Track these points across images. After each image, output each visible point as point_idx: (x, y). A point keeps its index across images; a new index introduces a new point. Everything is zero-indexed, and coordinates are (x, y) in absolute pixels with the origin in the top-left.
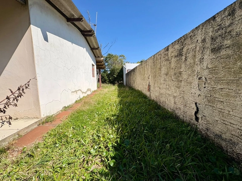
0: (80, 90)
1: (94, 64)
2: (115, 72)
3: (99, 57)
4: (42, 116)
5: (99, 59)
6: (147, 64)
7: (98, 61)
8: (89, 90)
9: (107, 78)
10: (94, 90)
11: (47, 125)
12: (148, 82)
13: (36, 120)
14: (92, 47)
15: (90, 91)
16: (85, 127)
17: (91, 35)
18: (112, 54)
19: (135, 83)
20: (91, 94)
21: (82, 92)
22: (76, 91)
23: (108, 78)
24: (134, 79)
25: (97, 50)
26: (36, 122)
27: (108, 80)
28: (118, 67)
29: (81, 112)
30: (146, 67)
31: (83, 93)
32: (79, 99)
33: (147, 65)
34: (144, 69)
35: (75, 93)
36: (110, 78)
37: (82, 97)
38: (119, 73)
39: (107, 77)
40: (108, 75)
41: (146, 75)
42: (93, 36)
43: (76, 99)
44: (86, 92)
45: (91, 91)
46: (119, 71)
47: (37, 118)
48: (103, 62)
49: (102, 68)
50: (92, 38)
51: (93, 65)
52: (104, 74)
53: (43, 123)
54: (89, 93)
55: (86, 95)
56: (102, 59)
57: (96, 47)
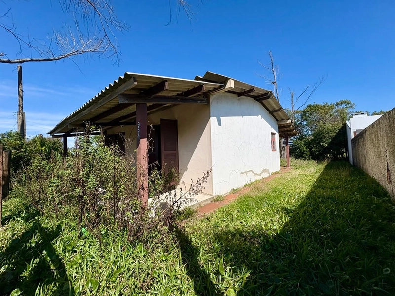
0: (252, 171)
1: (274, 131)
2: (325, 137)
3: (283, 120)
4: (215, 195)
5: (283, 123)
6: (381, 126)
7: (282, 125)
8: (264, 171)
9: (305, 150)
10: (275, 172)
11: (217, 203)
12: (386, 163)
13: (210, 197)
14: (271, 110)
15: (266, 173)
16: (249, 213)
17: (268, 98)
18: (315, 103)
19: (367, 161)
20: (269, 177)
21: (254, 174)
22: (246, 172)
23: (307, 148)
24: (364, 152)
25: (279, 112)
26: (210, 199)
27: (308, 153)
28: (331, 126)
29: (249, 197)
30: (379, 131)
31: (256, 174)
32: (250, 182)
33: (381, 130)
34: (378, 137)
35: (245, 174)
36: (313, 150)
37: (253, 180)
38: (334, 139)
39: (305, 147)
40: (308, 144)
41: (381, 147)
42: (270, 97)
43: (246, 183)
44: (261, 173)
45: (269, 173)
46: (335, 134)
47: (210, 195)
48: (291, 125)
49: (290, 134)
50: (270, 100)
51: (273, 134)
52: (299, 142)
53: (215, 201)
54: (265, 175)
55: (259, 178)
56: (289, 121)
57: (277, 108)
